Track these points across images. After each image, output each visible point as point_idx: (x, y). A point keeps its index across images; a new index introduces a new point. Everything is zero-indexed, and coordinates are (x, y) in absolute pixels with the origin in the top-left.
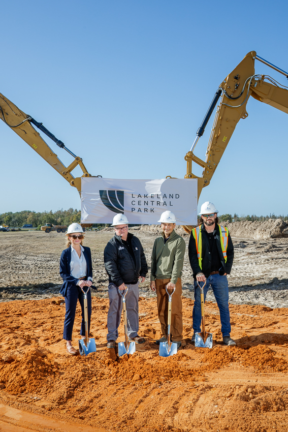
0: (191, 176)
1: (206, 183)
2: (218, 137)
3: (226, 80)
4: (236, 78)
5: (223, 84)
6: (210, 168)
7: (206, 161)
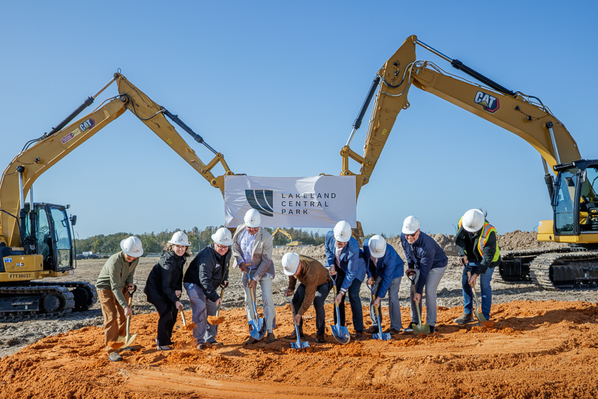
0: (348, 173)
1: (365, 181)
2: (377, 129)
3: (384, 66)
4: (396, 64)
5: (381, 71)
6: (369, 164)
7: (364, 157)
